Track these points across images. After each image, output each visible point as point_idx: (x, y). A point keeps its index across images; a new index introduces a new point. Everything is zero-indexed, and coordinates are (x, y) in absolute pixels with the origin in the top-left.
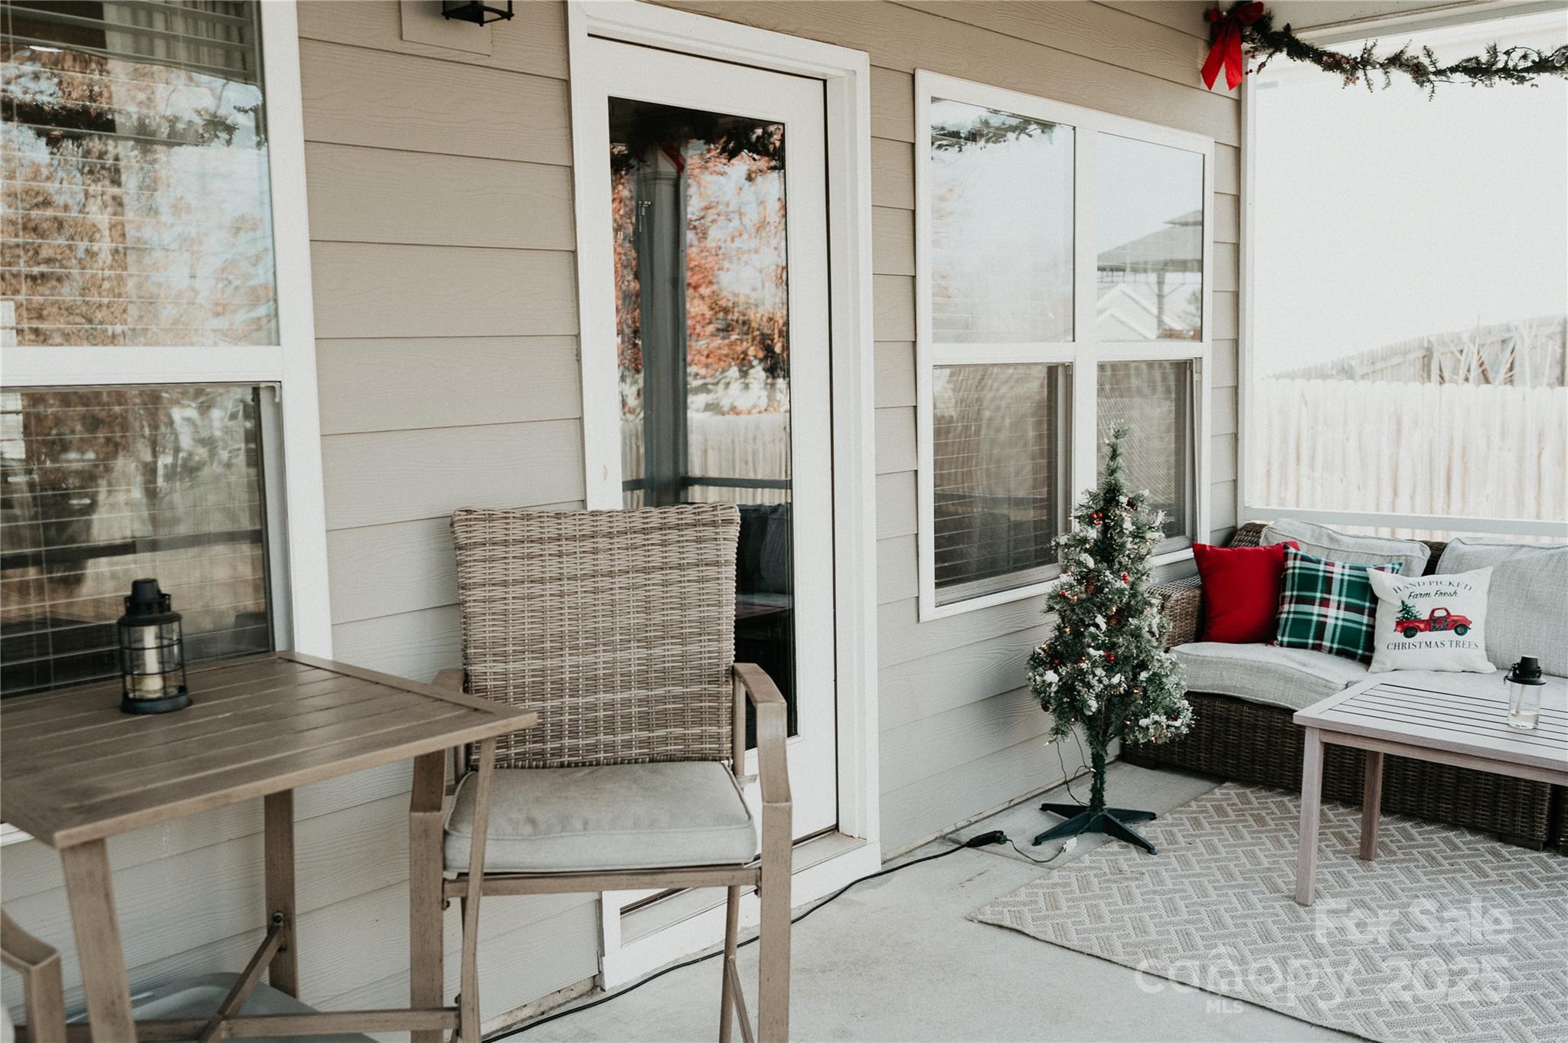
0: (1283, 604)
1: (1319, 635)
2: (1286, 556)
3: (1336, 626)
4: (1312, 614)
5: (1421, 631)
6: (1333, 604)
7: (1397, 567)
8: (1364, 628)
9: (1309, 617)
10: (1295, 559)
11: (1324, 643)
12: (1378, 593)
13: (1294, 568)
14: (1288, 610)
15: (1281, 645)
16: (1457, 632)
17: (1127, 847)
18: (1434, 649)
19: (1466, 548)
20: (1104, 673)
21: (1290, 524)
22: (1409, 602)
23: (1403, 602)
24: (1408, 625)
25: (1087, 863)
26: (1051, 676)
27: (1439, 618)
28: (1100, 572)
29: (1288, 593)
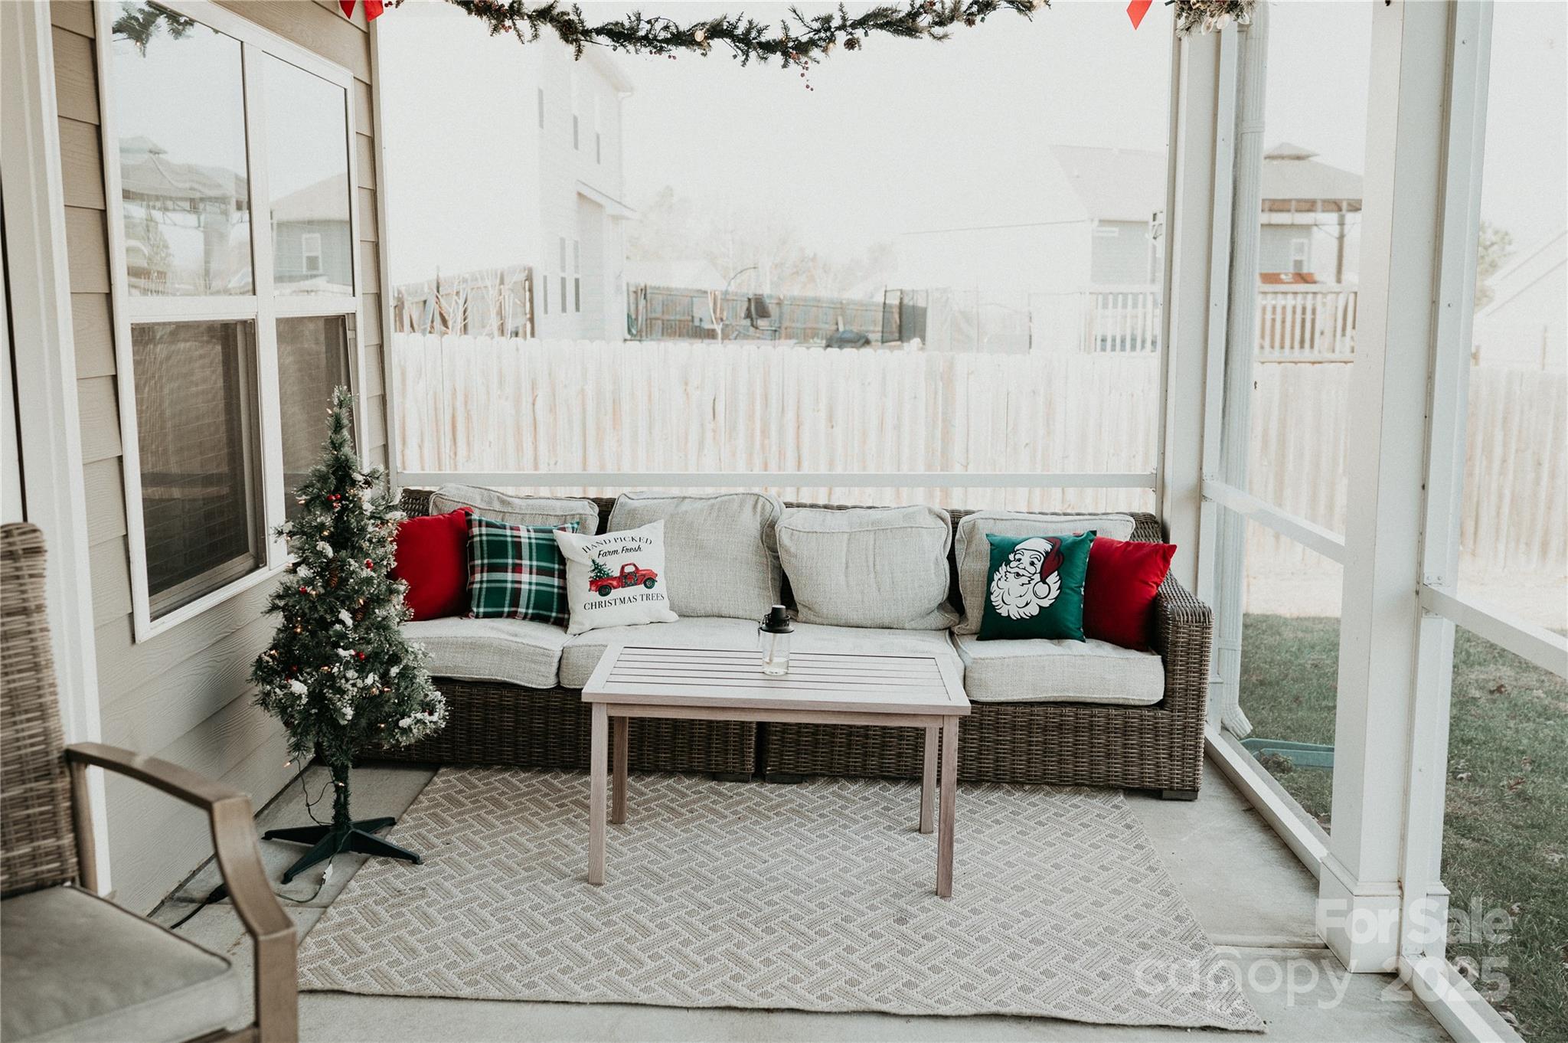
0: (473, 573)
1: (515, 602)
2: (470, 523)
3: (530, 591)
4: (506, 581)
5: (615, 588)
6: (526, 569)
7: (576, 526)
8: (556, 590)
9: (503, 585)
10: (480, 526)
11: (520, 610)
12: (565, 553)
13: (481, 535)
14: (480, 579)
15: (477, 617)
16: (646, 586)
17: (387, 862)
18: (628, 605)
19: (636, 504)
20: (356, 675)
21: (458, 489)
22: (600, 561)
23: (593, 561)
24: (602, 584)
25: (358, 892)
26: (298, 687)
27: (629, 574)
28: (344, 563)
29: (478, 562)
